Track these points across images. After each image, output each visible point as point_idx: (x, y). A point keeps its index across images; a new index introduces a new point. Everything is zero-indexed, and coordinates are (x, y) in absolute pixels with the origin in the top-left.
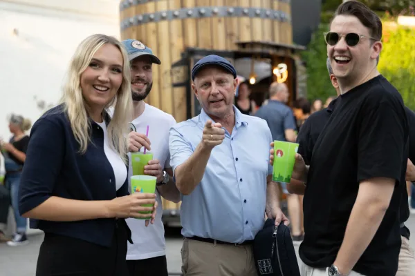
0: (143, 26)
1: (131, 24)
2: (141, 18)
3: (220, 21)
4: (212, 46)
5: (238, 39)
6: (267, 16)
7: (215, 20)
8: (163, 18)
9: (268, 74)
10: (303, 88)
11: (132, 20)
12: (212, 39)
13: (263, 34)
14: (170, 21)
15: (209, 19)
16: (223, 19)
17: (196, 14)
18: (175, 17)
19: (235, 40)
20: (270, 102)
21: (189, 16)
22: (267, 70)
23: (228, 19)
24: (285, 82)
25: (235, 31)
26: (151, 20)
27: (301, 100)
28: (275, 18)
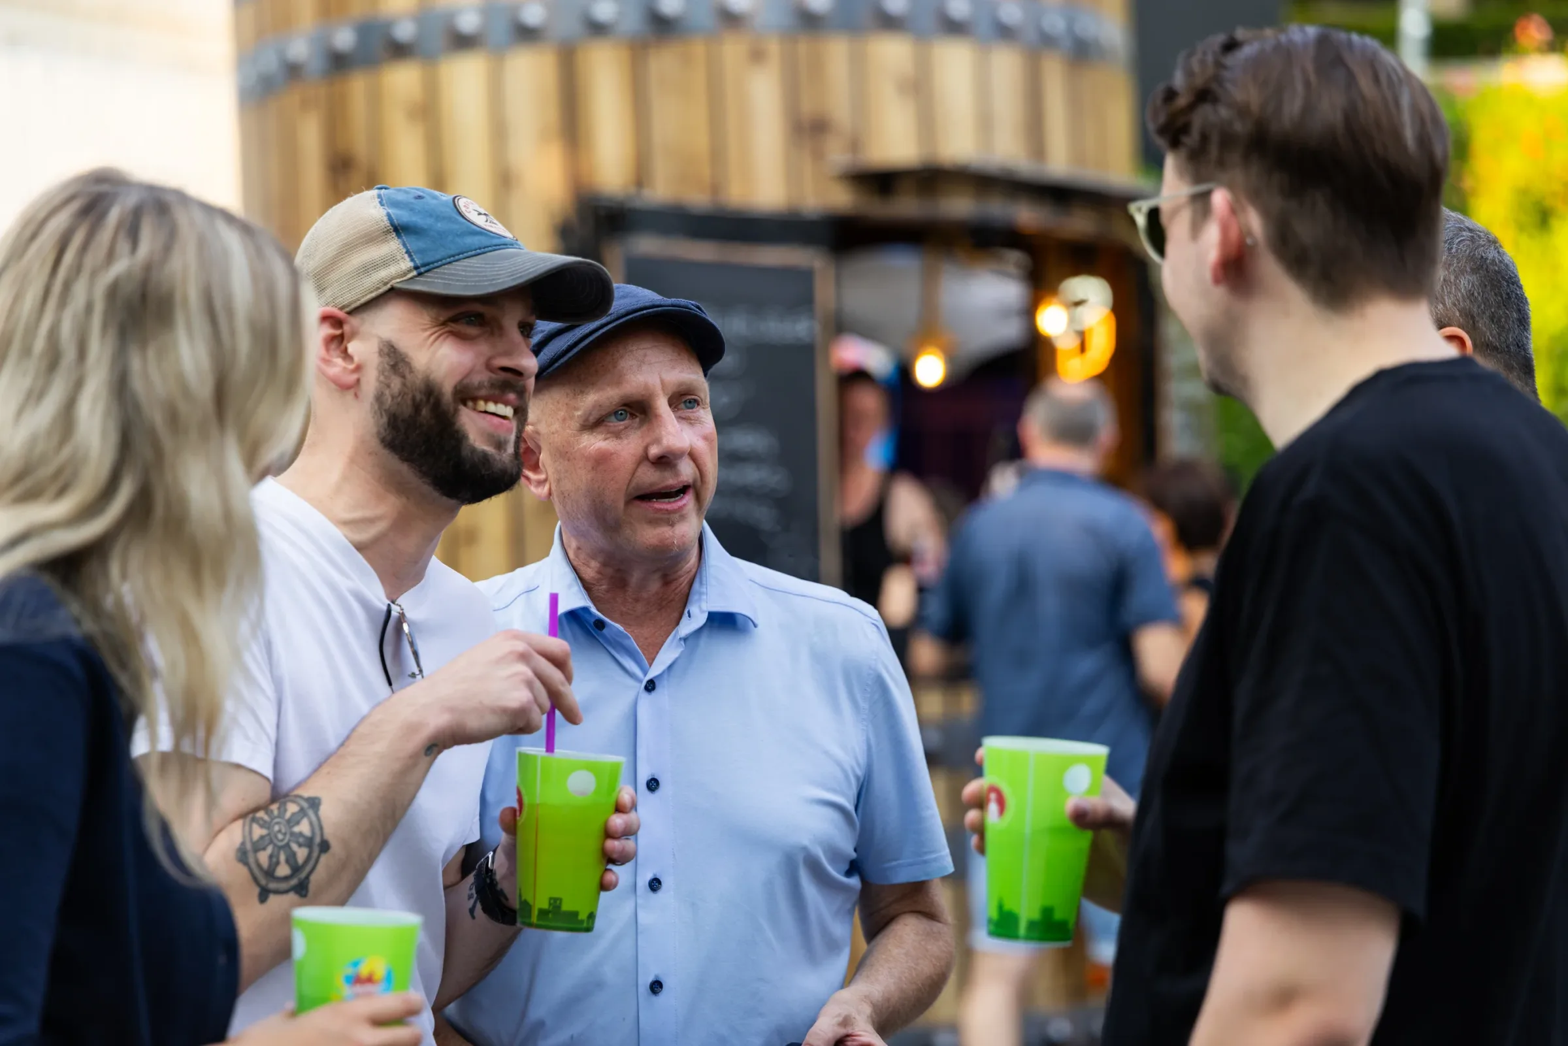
0: (358, 85)
1: (293, 71)
2: (344, 39)
3: (757, 56)
4: (715, 188)
5: (855, 144)
6: (1005, 32)
7: (733, 50)
8: (463, 42)
9: (1009, 333)
10: (1192, 407)
11: (299, 49)
12: (717, 154)
13: (985, 122)
14: (498, 54)
15: (698, 49)
16: (774, 48)
17: (632, 22)
18: (526, 34)
19: (838, 157)
20: (1029, 476)
21: (597, 29)
22: (1004, 313)
23: (803, 47)
24: (1100, 378)
25: (840, 108)
26: (400, 51)
27: (1185, 468)
28: (1047, 41)
